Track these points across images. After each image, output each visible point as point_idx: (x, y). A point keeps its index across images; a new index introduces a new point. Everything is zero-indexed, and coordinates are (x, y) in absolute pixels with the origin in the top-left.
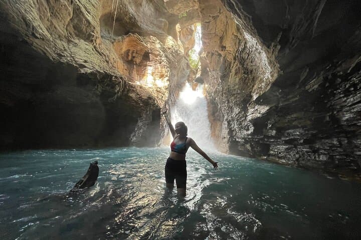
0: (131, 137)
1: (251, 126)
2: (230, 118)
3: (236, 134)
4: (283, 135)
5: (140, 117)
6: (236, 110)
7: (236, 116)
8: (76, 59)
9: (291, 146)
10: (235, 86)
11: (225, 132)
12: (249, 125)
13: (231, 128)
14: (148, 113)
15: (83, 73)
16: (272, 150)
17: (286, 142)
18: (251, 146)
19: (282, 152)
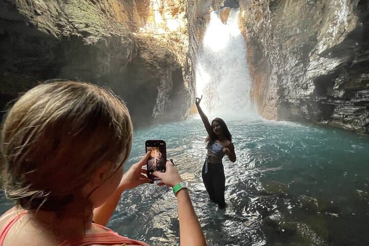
0: (154, 113)
1: (311, 84)
2: (281, 71)
3: (289, 93)
4: (353, 96)
5: (160, 85)
6: (292, 61)
7: (290, 70)
8: (76, 25)
9: (362, 107)
10: (292, 21)
11: (273, 91)
12: (309, 83)
13: (283, 85)
14: (168, 77)
15: (90, 44)
16: (336, 113)
17: (356, 104)
18: (309, 108)
19: (349, 115)
